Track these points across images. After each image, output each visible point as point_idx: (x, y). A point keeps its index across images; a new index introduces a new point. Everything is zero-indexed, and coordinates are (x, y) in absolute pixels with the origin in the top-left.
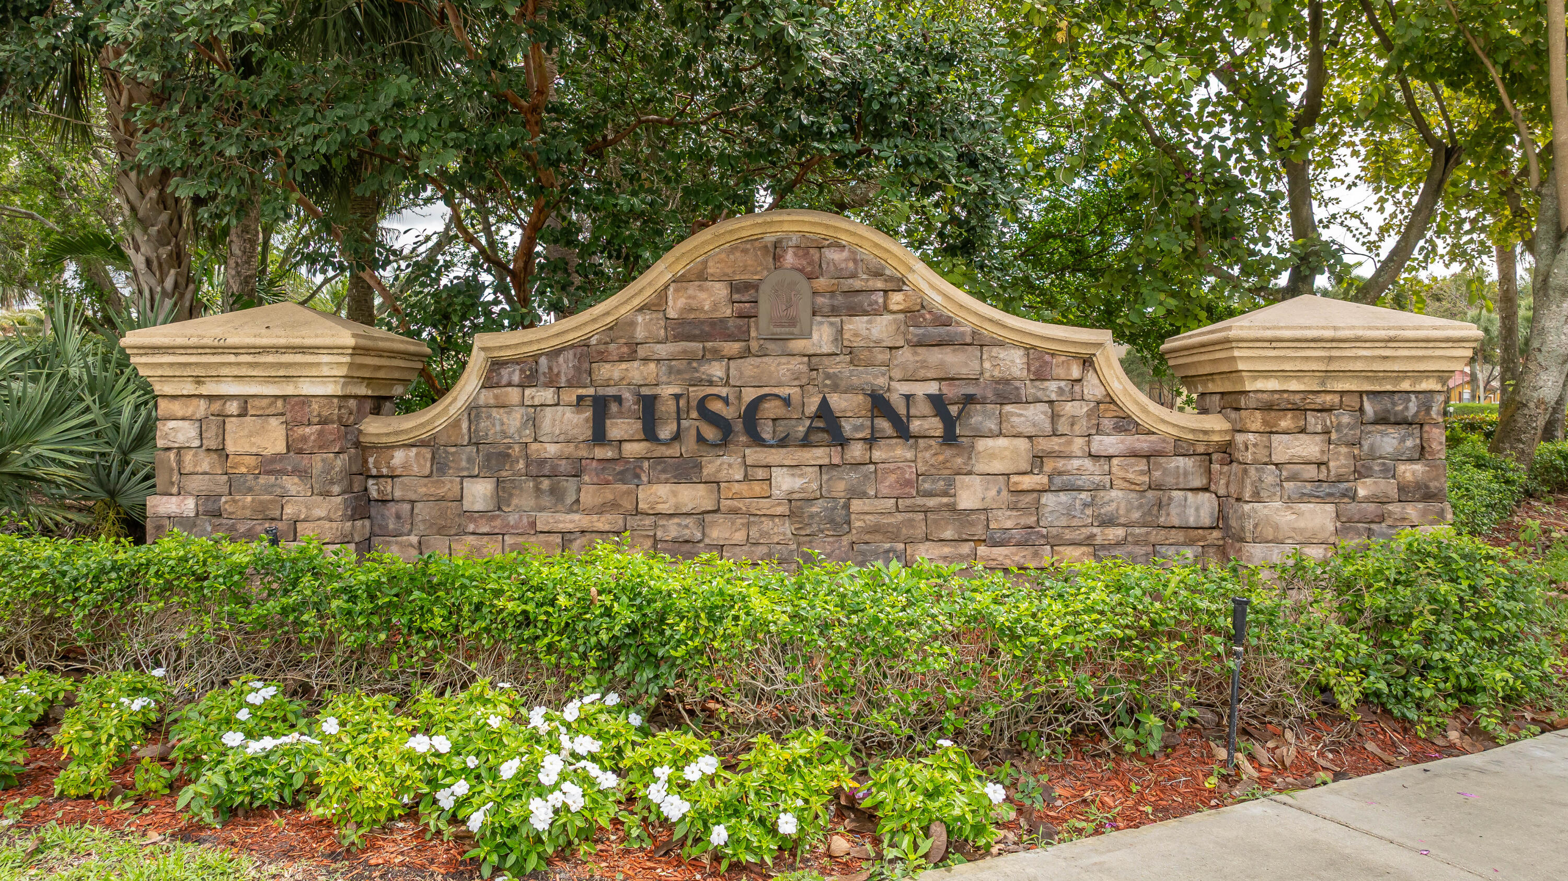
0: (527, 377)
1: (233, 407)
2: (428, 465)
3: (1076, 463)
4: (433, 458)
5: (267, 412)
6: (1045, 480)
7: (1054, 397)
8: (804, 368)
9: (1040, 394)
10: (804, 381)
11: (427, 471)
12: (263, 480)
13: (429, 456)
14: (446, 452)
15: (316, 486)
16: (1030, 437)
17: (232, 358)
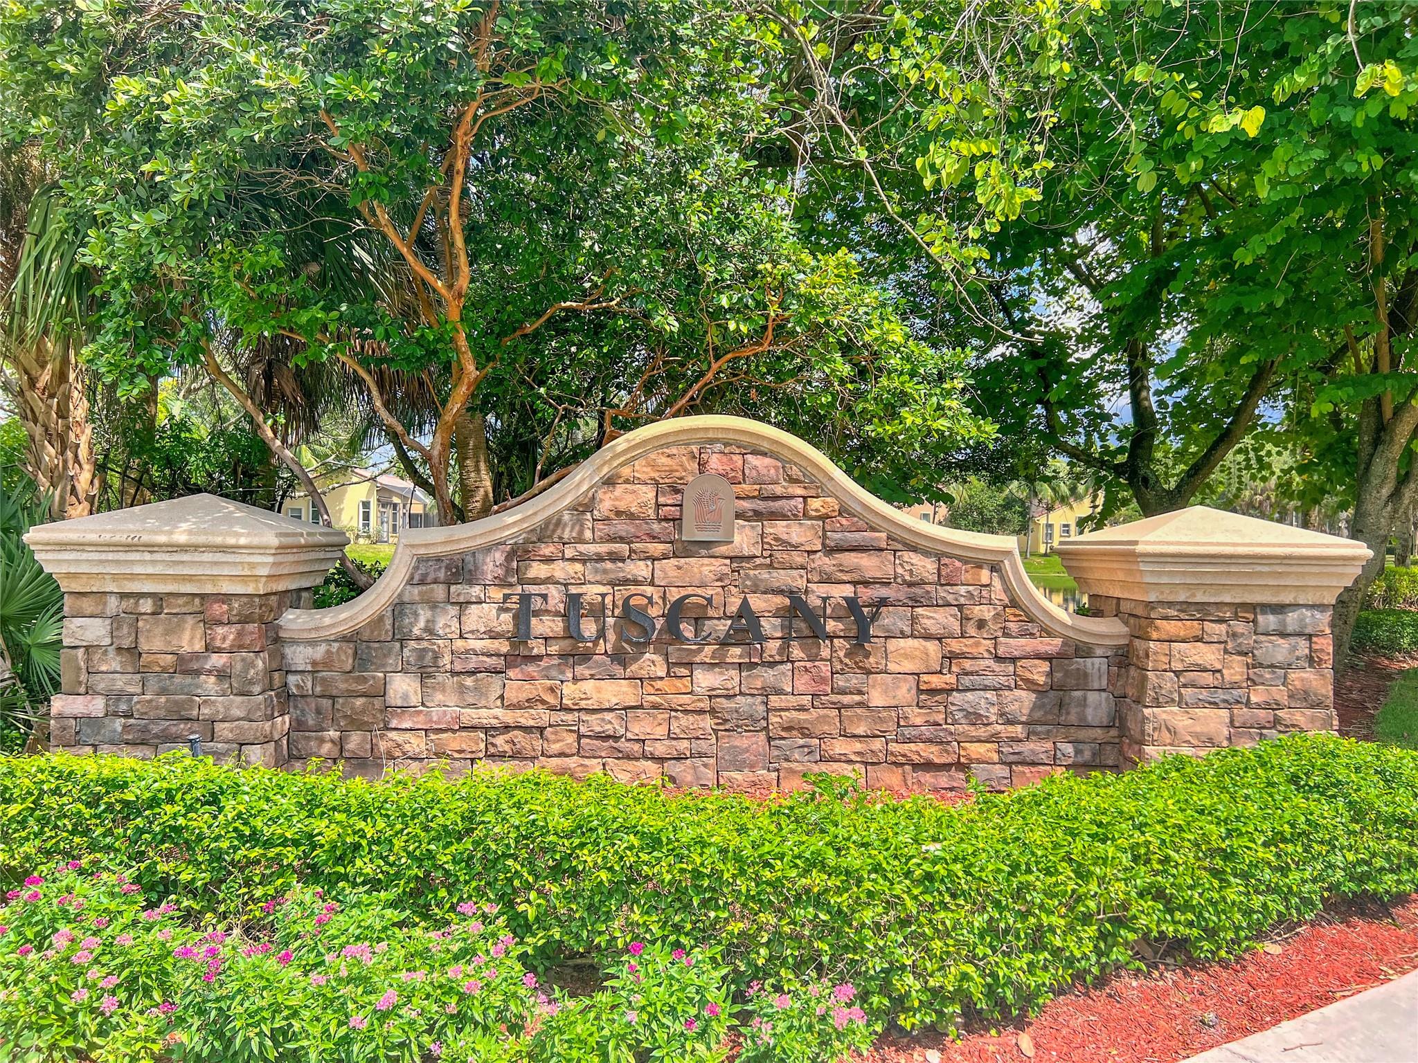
0: (453, 574)
1: (146, 606)
2: (350, 661)
3: (982, 663)
4: (356, 653)
5: (184, 610)
6: (953, 680)
7: (962, 601)
8: (727, 570)
9: (950, 598)
10: (727, 582)
11: (349, 668)
12: (178, 679)
13: (350, 652)
14: (368, 647)
15: (235, 684)
16: (940, 639)
17: (147, 556)
